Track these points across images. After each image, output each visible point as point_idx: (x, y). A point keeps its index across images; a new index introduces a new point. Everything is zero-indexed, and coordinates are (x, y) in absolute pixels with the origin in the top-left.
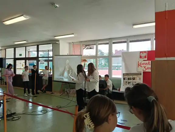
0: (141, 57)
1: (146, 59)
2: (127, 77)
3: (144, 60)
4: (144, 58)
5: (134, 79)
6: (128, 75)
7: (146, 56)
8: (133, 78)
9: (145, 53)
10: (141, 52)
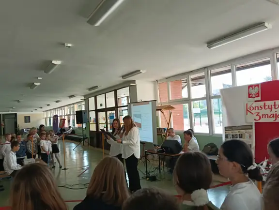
0: (250, 96)
1: (259, 99)
2: (230, 132)
3: (256, 101)
4: (256, 97)
5: (241, 137)
6: (232, 130)
7: (258, 94)
8: (239, 134)
9: (257, 87)
10: (250, 86)
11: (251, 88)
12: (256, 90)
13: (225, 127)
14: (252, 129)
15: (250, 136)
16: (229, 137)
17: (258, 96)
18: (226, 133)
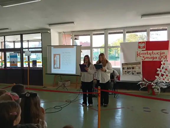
0: (139, 47)
2: (126, 66)
3: (142, 50)
4: (143, 48)
5: (133, 69)
6: (127, 65)
8: (132, 67)
10: (139, 43)
11: (140, 43)
12: (143, 45)
13: (122, 64)
14: (140, 64)
15: (139, 68)
16: (125, 69)
17: (144, 48)
18: (123, 66)
